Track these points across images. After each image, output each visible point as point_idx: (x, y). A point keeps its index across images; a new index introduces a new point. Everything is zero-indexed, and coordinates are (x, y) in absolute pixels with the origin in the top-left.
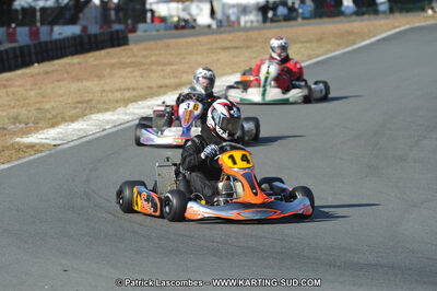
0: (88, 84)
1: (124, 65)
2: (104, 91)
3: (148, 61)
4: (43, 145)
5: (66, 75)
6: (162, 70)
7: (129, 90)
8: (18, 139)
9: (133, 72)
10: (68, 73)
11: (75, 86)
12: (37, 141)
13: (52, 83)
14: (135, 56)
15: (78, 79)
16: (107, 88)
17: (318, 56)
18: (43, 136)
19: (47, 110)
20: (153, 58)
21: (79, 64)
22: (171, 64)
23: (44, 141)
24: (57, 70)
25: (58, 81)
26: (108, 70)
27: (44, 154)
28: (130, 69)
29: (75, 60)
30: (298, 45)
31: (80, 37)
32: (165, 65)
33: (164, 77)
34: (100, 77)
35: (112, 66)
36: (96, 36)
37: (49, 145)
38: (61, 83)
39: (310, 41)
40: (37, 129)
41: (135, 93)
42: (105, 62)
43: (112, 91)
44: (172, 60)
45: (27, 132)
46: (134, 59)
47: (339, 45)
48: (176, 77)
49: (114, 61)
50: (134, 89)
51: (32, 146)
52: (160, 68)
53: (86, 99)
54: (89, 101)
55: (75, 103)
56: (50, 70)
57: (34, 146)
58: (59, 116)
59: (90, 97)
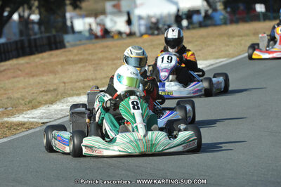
0: (45, 78)
1: (74, 62)
2: (64, 83)
3: (95, 57)
4: (32, 123)
5: (20, 72)
7: (88, 80)
8: (6, 119)
9: (84, 67)
10: (20, 70)
11: (32, 81)
12: (26, 120)
13: (9, 78)
14: (81, 54)
15: (33, 76)
16: (65, 80)
18: (28, 116)
19: (18, 99)
20: (100, 55)
21: (27, 63)
23: (33, 120)
24: (8, 69)
25: (14, 77)
26: (60, 67)
27: (38, 129)
28: (80, 65)
29: (22, 61)
30: (237, 39)
31: (16, 42)
32: (114, 60)
34: (54, 72)
35: (62, 63)
36: (35, 40)
37: (36, 122)
38: (18, 79)
39: (247, 35)
40: (21, 112)
42: (54, 60)
43: (71, 82)
45: (13, 114)
46: (82, 57)
49: (63, 58)
50: (93, 79)
51: (22, 124)
52: (110, 62)
53: (52, 88)
54: (55, 90)
55: (42, 92)
56: (2, 68)
57: (24, 124)
58: (33, 102)
59: (55, 87)
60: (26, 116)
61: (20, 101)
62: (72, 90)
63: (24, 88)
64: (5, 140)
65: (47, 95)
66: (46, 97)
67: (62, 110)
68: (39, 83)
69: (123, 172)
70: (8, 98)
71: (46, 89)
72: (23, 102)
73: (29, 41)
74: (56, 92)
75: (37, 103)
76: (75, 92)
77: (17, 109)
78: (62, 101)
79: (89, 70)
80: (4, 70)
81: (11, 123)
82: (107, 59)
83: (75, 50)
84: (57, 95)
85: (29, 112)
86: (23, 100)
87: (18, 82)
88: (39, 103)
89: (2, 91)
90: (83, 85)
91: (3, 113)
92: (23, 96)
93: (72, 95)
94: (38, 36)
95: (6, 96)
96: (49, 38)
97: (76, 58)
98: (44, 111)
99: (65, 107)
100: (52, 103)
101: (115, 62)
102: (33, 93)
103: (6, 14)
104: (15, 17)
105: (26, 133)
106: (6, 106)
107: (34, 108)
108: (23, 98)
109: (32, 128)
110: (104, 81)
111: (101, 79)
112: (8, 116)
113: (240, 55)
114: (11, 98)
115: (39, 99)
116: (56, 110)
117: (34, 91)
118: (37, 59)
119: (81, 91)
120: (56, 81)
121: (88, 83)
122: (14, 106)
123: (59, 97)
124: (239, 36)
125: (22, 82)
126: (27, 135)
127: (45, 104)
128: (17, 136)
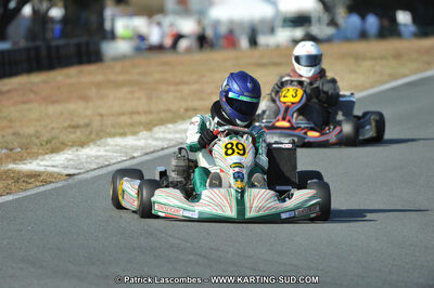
0: (71, 106)
1: (117, 85)
2: (101, 115)
3: (150, 79)
4: (51, 174)
5: (32, 96)
6: (177, 91)
7: (138, 113)
8: (11, 166)
9: (132, 92)
10: (32, 91)
11: (52, 109)
12: (42, 169)
13: (15, 104)
14: (128, 73)
15: (53, 102)
16: (103, 111)
17: (404, 76)
18: (47, 163)
19: (30, 136)
20: (157, 76)
21: (45, 82)
22: (186, 83)
23: (52, 169)
24: (16, 90)
25: (24, 103)
26: (94, 90)
27: (60, 185)
28: (126, 89)
29: (37, 78)
30: (367, 64)
31: (28, 50)
32: (178, 84)
33: (183, 99)
34: (86, 99)
35: (98, 85)
36: (57, 47)
37: (59, 174)
39: (383, 58)
40: (35, 156)
41: (151, 117)
42: (86, 79)
43: (112, 115)
44: (186, 78)
45: (21, 159)
47: (429, 63)
48: (201, 99)
49: (99, 78)
50: (145, 113)
51: (35, 175)
52: (172, 88)
53: (81, 123)
54: (87, 125)
55: (66, 128)
56: (5, 88)
57: (39, 175)
58: (53, 142)
59: (87, 121)
60: (41, 163)
61: (34, 139)
62: (113, 126)
63: (39, 120)
64: (10, 198)
65: (74, 133)
66: (72, 136)
67: (97, 157)
68: (62, 114)
69: (191, 257)
70: (14, 134)
71: (73, 123)
72: (37, 141)
73: (49, 48)
74: (89, 129)
75: (58, 145)
76: (117, 130)
77: (28, 151)
78: (99, 143)
79: (139, 99)
80: (9, 91)
81: (19, 172)
82: (168, 83)
83: (118, 67)
84: (91, 133)
85: (47, 157)
86: (38, 138)
87: (30, 110)
88: (62, 143)
89: (5, 123)
90: (129, 121)
91: (8, 156)
92: (37, 132)
93: (113, 135)
94: (61, 42)
95: (11, 131)
96: (79, 46)
97: (120, 78)
98: (70, 157)
99: (102, 153)
100: (82, 144)
101: (180, 88)
102: (53, 129)
103: (12, 5)
104: (27, 10)
105: (42, 189)
106: (10, 146)
107: (55, 151)
108: (37, 135)
109: (51, 182)
110: (162, 115)
111: (158, 113)
112: (14, 161)
113: (372, 87)
114: (19, 134)
115: (63, 137)
116: (88, 157)
117: (54, 125)
118: (60, 77)
119: (127, 130)
120: (89, 112)
121: (137, 118)
122: (25, 147)
123: (93, 136)
124: (372, 59)
125: (35, 110)
126: (44, 193)
127: (72, 146)
128: (28, 193)
